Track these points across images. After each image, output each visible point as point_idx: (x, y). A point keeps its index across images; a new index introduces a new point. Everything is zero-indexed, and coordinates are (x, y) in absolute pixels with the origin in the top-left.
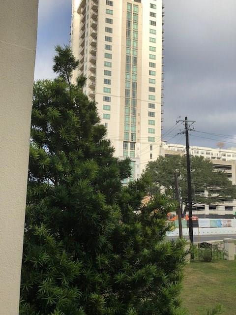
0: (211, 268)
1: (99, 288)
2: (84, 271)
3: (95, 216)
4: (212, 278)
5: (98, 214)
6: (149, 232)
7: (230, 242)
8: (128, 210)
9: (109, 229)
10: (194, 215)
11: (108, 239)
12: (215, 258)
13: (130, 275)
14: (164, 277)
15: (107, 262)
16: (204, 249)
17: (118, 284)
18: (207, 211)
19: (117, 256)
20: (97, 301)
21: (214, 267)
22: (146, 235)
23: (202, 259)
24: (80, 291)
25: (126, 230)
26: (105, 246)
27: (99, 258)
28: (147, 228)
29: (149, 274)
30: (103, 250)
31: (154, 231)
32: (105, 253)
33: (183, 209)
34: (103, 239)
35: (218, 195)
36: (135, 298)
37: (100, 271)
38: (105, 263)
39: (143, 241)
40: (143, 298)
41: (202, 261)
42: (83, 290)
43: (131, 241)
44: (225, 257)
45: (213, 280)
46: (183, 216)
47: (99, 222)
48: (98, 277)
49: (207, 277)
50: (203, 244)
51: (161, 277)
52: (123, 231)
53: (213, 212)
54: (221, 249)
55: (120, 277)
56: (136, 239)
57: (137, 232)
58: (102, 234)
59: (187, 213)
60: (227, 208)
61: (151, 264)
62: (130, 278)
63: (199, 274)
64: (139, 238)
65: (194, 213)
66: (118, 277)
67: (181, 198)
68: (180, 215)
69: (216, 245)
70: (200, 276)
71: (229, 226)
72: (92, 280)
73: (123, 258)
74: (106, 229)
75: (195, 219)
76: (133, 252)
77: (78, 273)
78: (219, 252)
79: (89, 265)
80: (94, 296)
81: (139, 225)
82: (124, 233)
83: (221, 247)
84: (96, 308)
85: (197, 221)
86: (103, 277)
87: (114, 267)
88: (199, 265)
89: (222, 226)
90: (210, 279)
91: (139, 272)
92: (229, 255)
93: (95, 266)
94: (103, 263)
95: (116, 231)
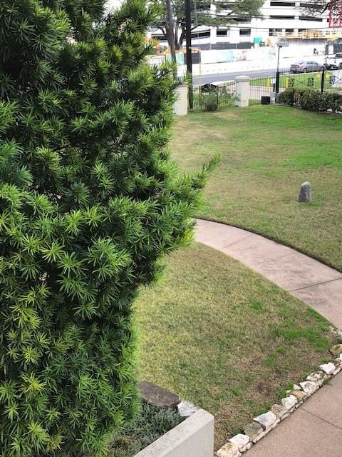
0: (216, 118)
1: (48, 140)
2: (22, 117)
3: (24, 26)
4: (218, 133)
5: (30, 23)
6: (119, 54)
7: (244, 81)
8: (82, 19)
9: (52, 49)
10: (195, 46)
11: (54, 66)
12: (222, 105)
13: (95, 119)
14: (144, 120)
15: (55, 102)
16: (208, 94)
17: (76, 133)
18: (214, 39)
19: (71, 93)
20: (47, 158)
21: (220, 117)
22: (113, 59)
23: (204, 107)
24: (20, 145)
25: (81, 51)
26: (50, 77)
27: (43, 96)
28: (114, 48)
29: (121, 115)
30: (48, 84)
31: (126, 53)
32: (51, 89)
33: (179, 36)
34: (45, 66)
35: (231, 11)
36: (103, 152)
37: (47, 116)
38: (52, 103)
39: (110, 69)
40: (117, 153)
41: (205, 111)
42: (24, 144)
43: (91, 69)
44: (236, 103)
45: (219, 135)
46: (178, 48)
47: (34, 37)
48: (45, 125)
49: (210, 132)
50: (206, 86)
51: (139, 121)
52: (76, 53)
53: (222, 39)
54: (231, 92)
55: (78, 123)
56: (100, 65)
57: (99, 55)
58: (42, 58)
59: (184, 43)
60: (243, 32)
61: (124, 101)
62: (93, 124)
63: (200, 128)
64: (104, 64)
65: (194, 42)
66: (76, 123)
67: (176, 18)
68: (174, 46)
69: (225, 87)
70: (201, 130)
71: (245, 60)
72: (37, 129)
73: (81, 95)
74: (47, 50)
75: (196, 52)
76: (95, 85)
77: (12, 120)
78: (229, 96)
79: (28, 108)
80: (42, 151)
81: (101, 43)
82: (78, 57)
83: (231, 89)
84: (47, 168)
85: (198, 54)
86: (53, 124)
87: (69, 109)
88: (200, 116)
89: (235, 60)
90: (215, 134)
91: (107, 114)
92: (242, 99)
93: (38, 108)
94: (49, 103)
95: (66, 54)
